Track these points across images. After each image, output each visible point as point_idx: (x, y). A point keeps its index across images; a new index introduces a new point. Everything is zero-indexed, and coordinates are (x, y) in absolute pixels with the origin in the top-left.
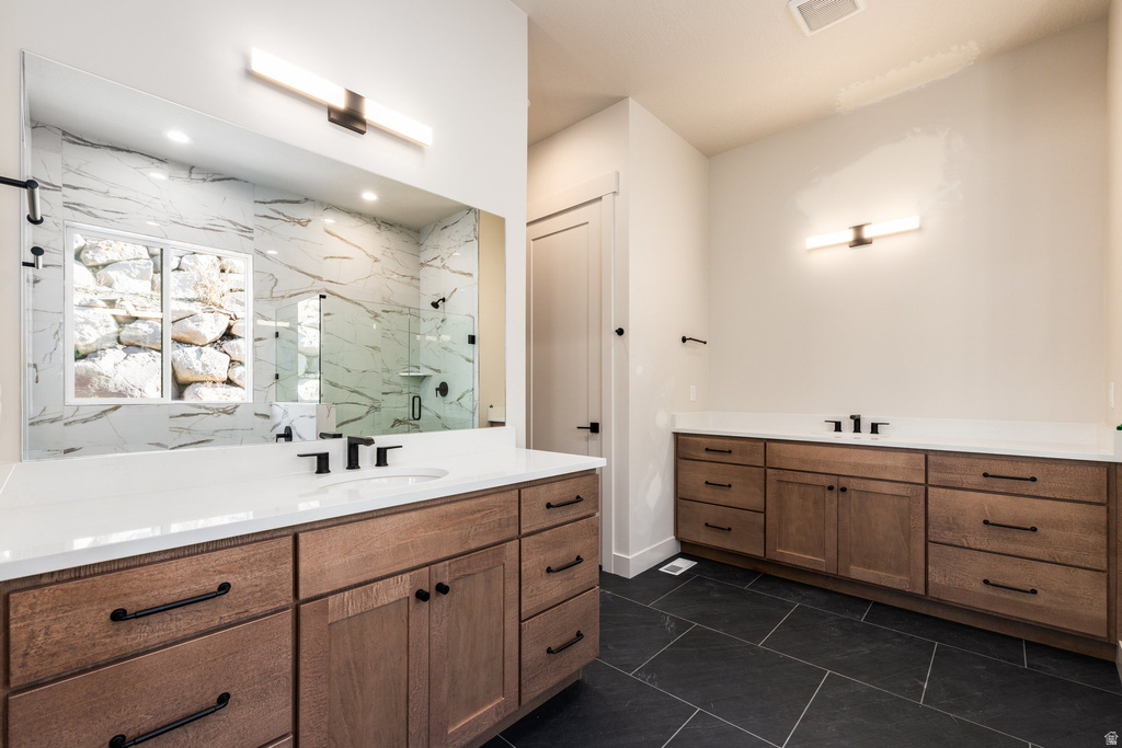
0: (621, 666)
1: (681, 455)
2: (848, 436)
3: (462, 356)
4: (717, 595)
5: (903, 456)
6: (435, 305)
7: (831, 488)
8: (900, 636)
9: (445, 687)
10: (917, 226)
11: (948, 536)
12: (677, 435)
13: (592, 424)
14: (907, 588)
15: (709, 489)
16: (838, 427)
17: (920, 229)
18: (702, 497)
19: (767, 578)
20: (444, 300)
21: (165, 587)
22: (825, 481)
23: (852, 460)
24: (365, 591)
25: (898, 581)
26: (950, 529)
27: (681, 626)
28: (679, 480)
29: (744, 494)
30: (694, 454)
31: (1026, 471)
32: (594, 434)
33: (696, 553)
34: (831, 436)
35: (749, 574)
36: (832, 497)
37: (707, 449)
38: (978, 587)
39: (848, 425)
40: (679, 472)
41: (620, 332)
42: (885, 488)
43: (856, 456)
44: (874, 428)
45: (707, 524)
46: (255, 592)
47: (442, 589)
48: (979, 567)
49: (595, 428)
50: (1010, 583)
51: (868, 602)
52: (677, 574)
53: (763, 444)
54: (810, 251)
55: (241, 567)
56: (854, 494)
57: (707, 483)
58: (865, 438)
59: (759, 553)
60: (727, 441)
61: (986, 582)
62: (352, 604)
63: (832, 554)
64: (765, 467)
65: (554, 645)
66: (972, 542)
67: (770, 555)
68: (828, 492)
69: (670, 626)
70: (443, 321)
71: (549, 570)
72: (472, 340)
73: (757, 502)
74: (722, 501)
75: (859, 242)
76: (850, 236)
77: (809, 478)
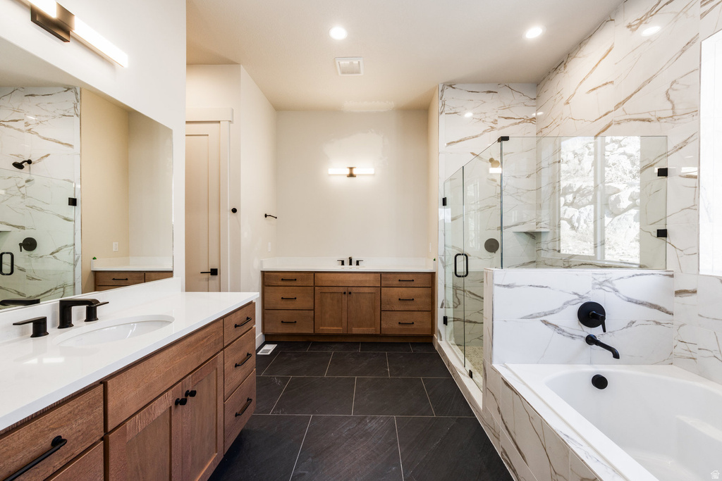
0: (263, 412)
1: (266, 284)
2: (347, 268)
3: (58, 215)
4: (295, 359)
5: (372, 275)
6: (19, 166)
7: (345, 293)
8: (375, 354)
9: (190, 459)
10: (373, 173)
11: (388, 307)
12: (263, 273)
13: (212, 270)
14: (374, 333)
15: (283, 302)
16: (343, 263)
17: (374, 175)
18: (279, 307)
19: (315, 344)
20: (29, 162)
21: (10, 457)
22: (342, 290)
23: (353, 279)
24: (148, 410)
25: (371, 330)
26: (388, 304)
27: (285, 380)
28: (265, 299)
29: (304, 302)
30: (274, 283)
31: (411, 278)
32: (214, 277)
33: (275, 339)
34: (340, 268)
35: (306, 344)
36: (345, 297)
37: (282, 280)
38: (397, 326)
39: (347, 262)
40: (265, 294)
41: (234, 211)
42: (366, 290)
43: (354, 277)
44: (358, 263)
45: (282, 322)
46: (78, 437)
47: (193, 394)
48: (398, 317)
49: (214, 272)
50: (406, 322)
51: (359, 343)
52: (269, 354)
53: (313, 274)
54: (330, 175)
55: (69, 420)
56: (354, 295)
57: (282, 298)
58: (354, 268)
59: (311, 331)
60: (294, 274)
61: (400, 323)
62: (140, 423)
63: (345, 324)
64: (314, 286)
65: (238, 410)
66: (396, 308)
67: (317, 331)
68: (343, 296)
69: (279, 382)
70: (28, 181)
71: (236, 366)
72: (73, 202)
73: (310, 305)
74: (291, 307)
75: (351, 175)
76: (348, 172)
77: (335, 290)
